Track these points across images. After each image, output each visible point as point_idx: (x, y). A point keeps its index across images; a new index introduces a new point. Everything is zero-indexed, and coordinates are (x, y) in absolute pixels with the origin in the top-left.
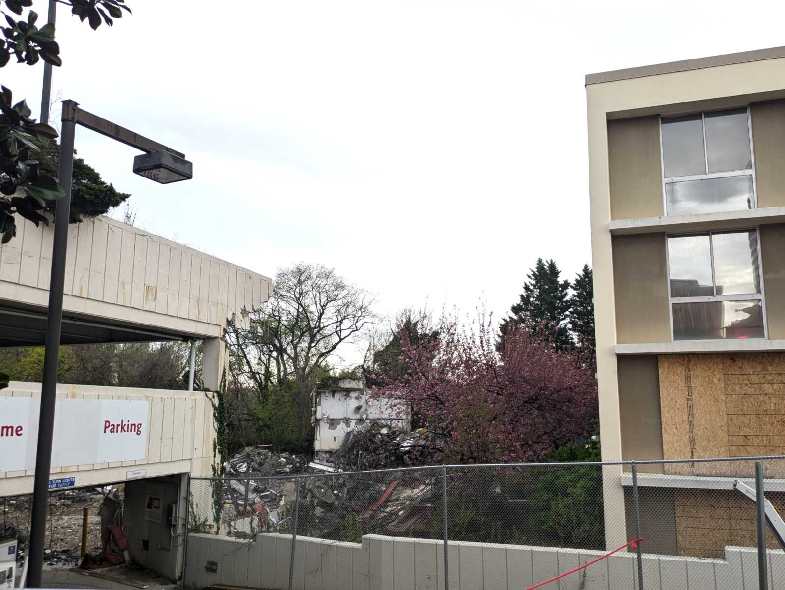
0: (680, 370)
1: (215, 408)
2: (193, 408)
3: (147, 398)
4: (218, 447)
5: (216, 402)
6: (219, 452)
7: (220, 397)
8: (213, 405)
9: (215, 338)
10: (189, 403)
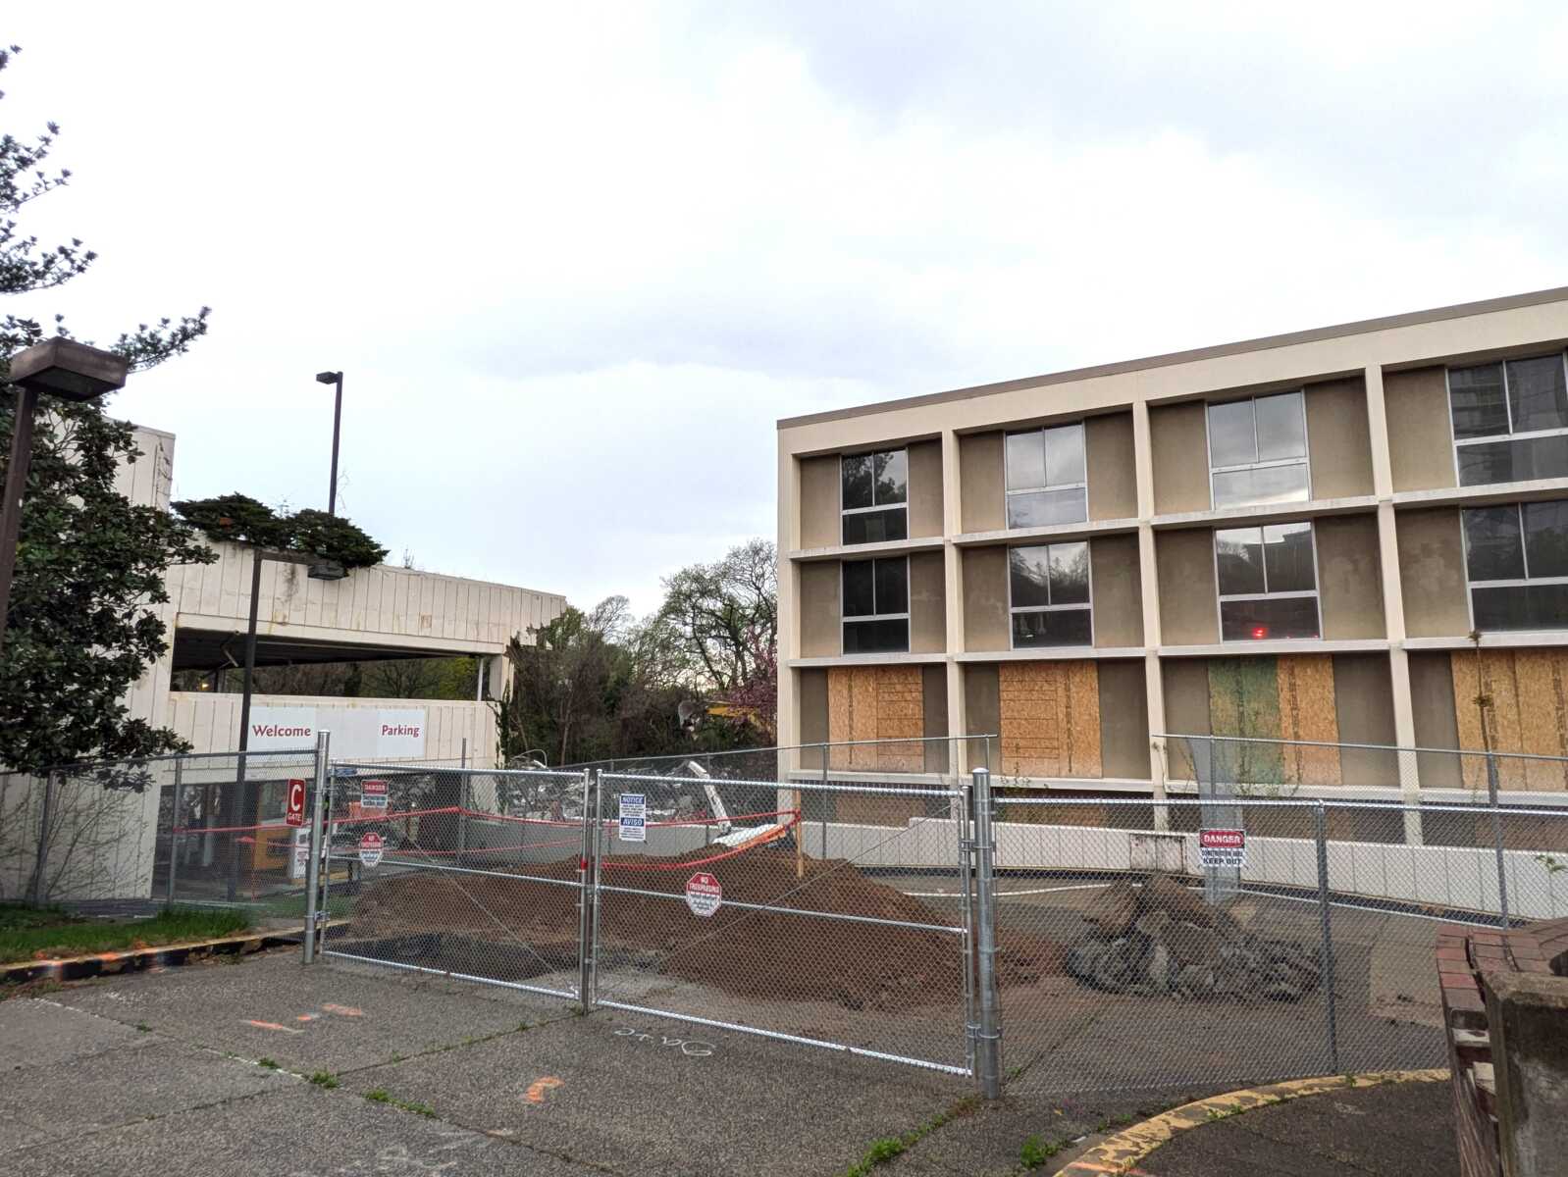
0: (844, 680)
1: (497, 715)
2: (473, 715)
3: (424, 707)
4: (501, 749)
5: (499, 710)
6: (503, 753)
7: (503, 705)
8: (496, 713)
9: (498, 655)
10: (468, 712)
